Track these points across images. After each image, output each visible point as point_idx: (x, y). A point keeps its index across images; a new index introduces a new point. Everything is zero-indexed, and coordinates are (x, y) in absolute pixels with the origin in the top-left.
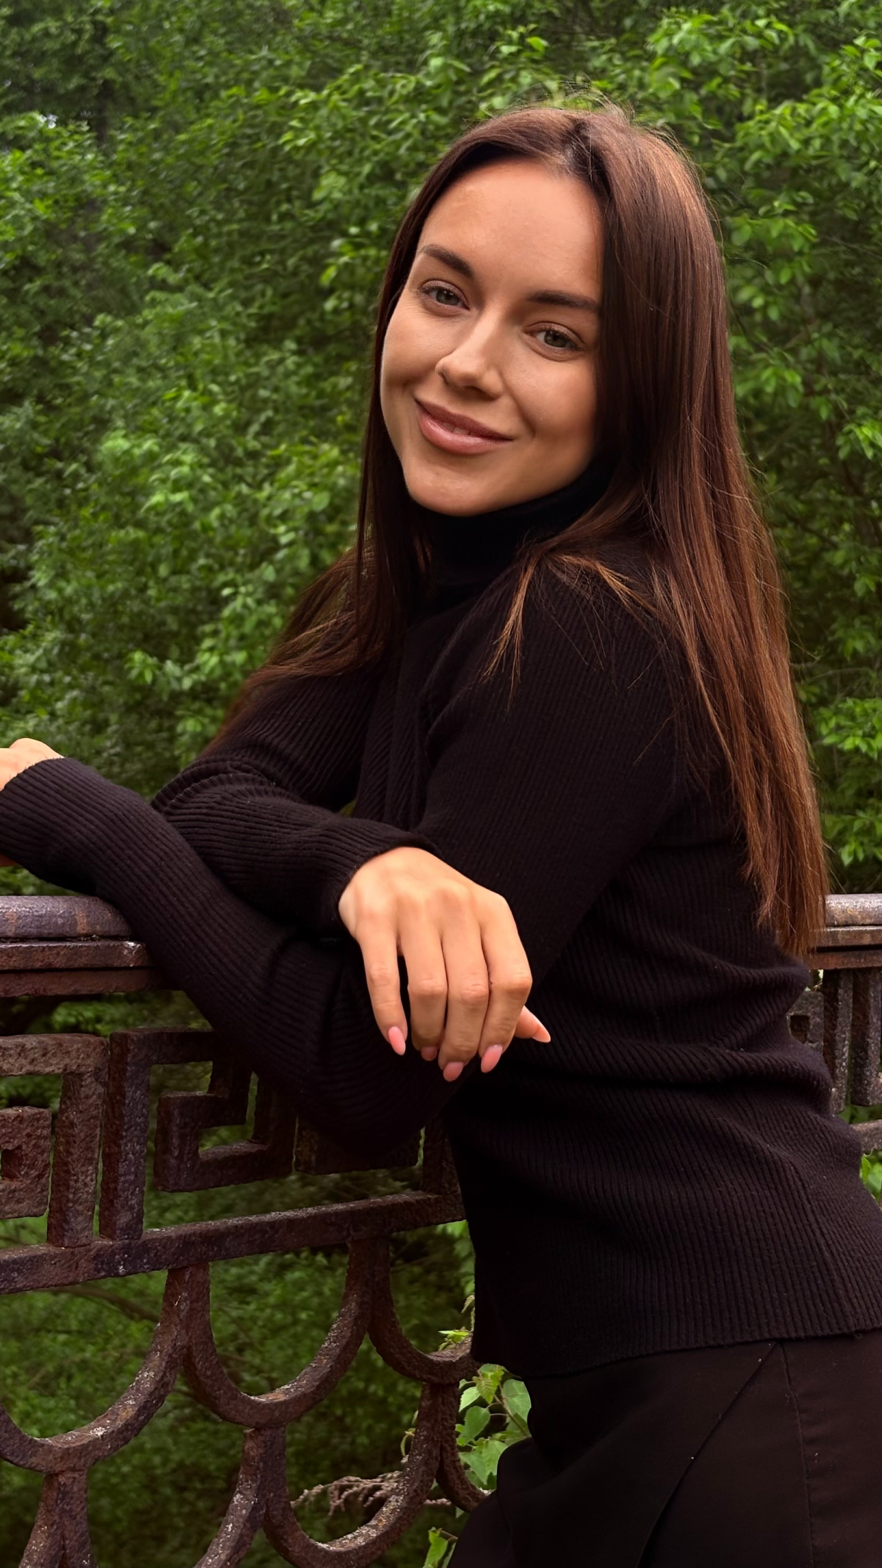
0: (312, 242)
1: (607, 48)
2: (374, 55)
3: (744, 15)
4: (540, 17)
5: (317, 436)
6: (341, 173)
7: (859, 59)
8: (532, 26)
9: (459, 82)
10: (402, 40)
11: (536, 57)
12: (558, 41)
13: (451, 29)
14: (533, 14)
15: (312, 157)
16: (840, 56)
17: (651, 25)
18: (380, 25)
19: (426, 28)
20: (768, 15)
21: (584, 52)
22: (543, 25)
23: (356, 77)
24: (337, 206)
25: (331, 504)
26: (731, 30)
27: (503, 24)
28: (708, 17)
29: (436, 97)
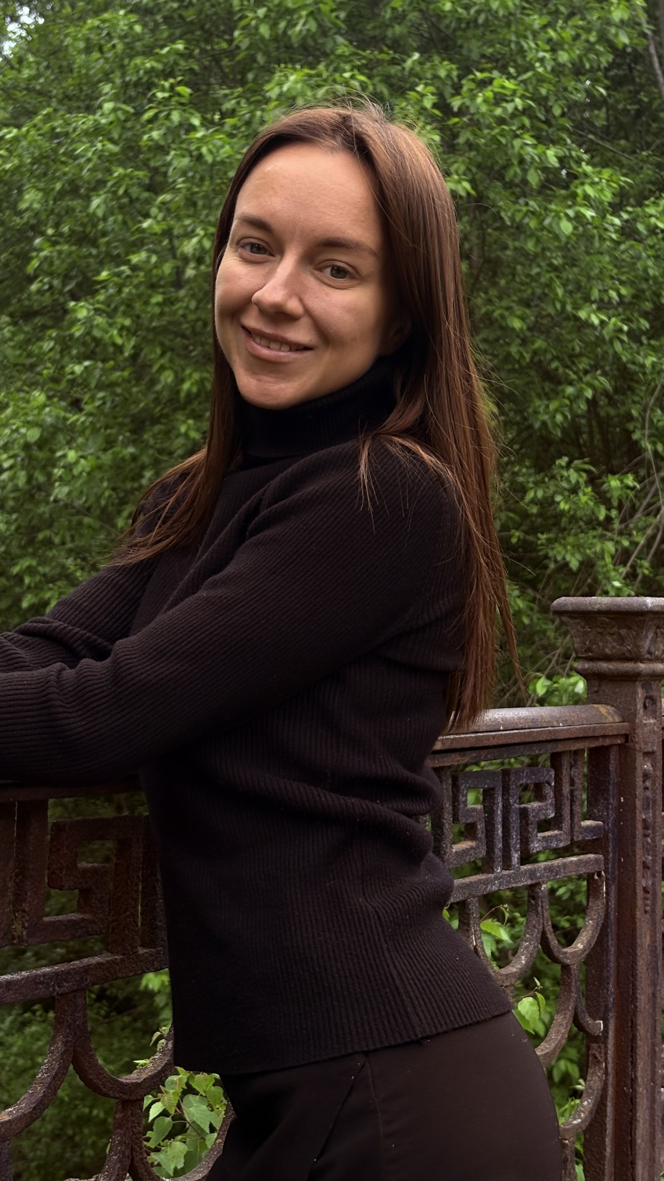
0: (19, 241)
1: (236, 95)
2: (60, 102)
3: (336, 70)
4: (184, 73)
5: (30, 386)
6: (39, 190)
7: (419, 101)
8: (180, 78)
9: (126, 121)
10: (81, 91)
11: (183, 100)
12: (198, 90)
13: (118, 81)
14: (180, 70)
15: (16, 178)
16: (407, 100)
17: (267, 78)
18: (66, 79)
19: (100, 81)
20: (352, 70)
21: (218, 98)
22: (187, 78)
23: (48, 118)
24: (37, 214)
25: (41, 436)
26: (325, 80)
27: (157, 76)
28: (307, 71)
29: (109, 132)
